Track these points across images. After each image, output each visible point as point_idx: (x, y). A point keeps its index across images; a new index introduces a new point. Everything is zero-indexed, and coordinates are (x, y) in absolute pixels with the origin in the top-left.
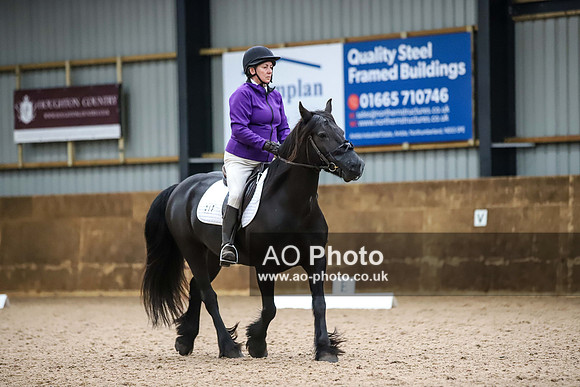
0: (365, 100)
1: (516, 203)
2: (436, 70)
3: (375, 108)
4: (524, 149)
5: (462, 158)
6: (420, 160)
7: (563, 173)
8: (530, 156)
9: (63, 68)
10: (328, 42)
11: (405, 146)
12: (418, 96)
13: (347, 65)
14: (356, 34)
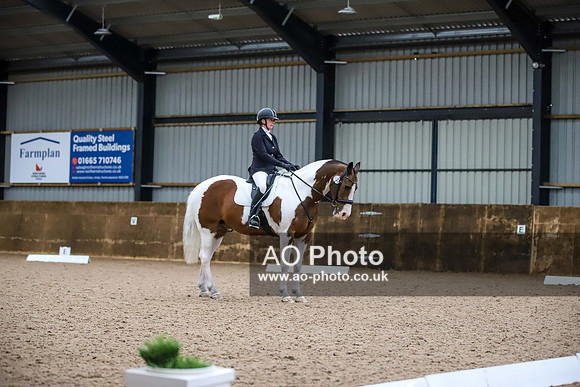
0: (80, 160)
1: (151, 215)
2: (116, 147)
3: (85, 165)
4: (157, 188)
5: (126, 191)
6: (106, 191)
7: (175, 202)
8: (159, 192)
10: (64, 131)
11: (99, 184)
12: (106, 160)
13: (72, 143)
14: (78, 127)
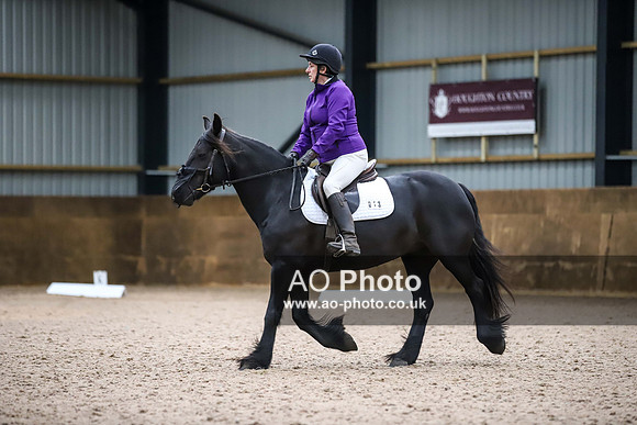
9: (480, 62)
